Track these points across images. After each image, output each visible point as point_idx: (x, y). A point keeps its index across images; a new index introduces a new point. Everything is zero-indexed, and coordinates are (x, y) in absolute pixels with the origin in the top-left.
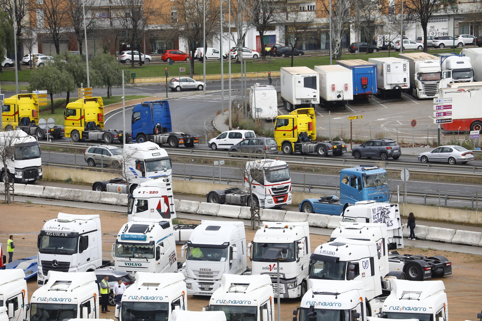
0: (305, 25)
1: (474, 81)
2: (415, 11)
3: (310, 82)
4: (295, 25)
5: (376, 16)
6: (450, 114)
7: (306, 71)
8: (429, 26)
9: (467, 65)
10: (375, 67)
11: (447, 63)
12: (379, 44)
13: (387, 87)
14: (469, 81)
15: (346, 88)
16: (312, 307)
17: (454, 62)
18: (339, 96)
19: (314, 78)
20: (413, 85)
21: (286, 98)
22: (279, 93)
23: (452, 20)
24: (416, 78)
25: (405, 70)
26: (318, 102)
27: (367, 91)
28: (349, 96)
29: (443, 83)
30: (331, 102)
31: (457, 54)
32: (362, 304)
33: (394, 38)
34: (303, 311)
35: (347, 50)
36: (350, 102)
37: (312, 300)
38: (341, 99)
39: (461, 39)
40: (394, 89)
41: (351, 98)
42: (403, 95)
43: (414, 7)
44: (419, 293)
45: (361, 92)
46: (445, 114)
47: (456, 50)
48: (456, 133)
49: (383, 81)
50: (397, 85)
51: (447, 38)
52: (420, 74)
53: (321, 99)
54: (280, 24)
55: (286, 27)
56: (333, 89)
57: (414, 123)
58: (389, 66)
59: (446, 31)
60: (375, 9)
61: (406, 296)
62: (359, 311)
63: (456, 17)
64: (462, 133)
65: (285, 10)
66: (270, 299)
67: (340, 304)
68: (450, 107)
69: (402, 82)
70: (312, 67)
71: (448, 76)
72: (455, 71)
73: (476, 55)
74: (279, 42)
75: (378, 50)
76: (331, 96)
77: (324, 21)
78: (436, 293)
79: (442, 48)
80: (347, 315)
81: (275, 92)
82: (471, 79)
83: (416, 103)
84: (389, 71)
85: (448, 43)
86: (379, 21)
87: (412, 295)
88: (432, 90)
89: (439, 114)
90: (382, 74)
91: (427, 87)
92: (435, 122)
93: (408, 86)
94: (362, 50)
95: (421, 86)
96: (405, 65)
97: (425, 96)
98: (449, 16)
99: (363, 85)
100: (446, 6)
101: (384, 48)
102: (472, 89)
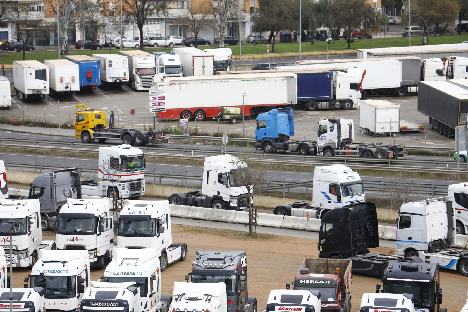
0: (36, 24)
1: (184, 76)
2: (132, 14)
3: (41, 75)
4: (26, 23)
5: (98, 17)
6: (164, 104)
7: (36, 65)
8: (145, 27)
9: (177, 62)
10: (98, 62)
11: (161, 60)
12: (102, 42)
13: (109, 80)
14: (179, 76)
15: (73, 80)
16: (42, 274)
17: (166, 59)
18: (67, 87)
19: (44, 71)
20: (132, 79)
21: (19, 88)
22: (12, 84)
23: (164, 23)
24: (134, 73)
25: (124, 65)
26: (48, 92)
27: (92, 83)
28: (76, 87)
29: (158, 78)
30: (60, 93)
31: (169, 52)
32: (86, 270)
33: (115, 37)
34: (33, 278)
35: (73, 47)
36: (77, 93)
37: (42, 268)
38: (68, 90)
39: (172, 40)
40: (115, 82)
41: (78, 89)
42: (123, 87)
43: (131, 11)
44: (137, 259)
45: (87, 84)
46: (159, 104)
47: (167, 49)
48: (169, 121)
49: (105, 75)
50: (118, 79)
51: (160, 38)
52: (138, 69)
53: (51, 90)
54: (12, 22)
55: (18, 25)
56: (62, 81)
57: (133, 112)
58: (110, 61)
59: (159, 32)
60: (97, 11)
61: (126, 262)
62: (84, 277)
63: (168, 20)
64: (174, 121)
65: (16, 10)
66: (4, 268)
67: (67, 272)
68: (163, 98)
69: (122, 75)
70: (42, 61)
71: (162, 71)
72: (167, 67)
73: (184, 54)
74: (11, 38)
75: (101, 47)
76: (60, 88)
77: (52, 20)
78: (151, 259)
79: (156, 46)
80: (73, 280)
81: (8, 83)
82: (181, 74)
83: (135, 94)
84: (111, 66)
85: (161, 42)
86: (101, 22)
87: (129, 262)
88: (148, 83)
89: (154, 104)
90: (105, 69)
91: (144, 80)
92: (151, 111)
93: (128, 80)
94: (87, 47)
95: (138, 79)
96: (124, 61)
97: (142, 88)
98: (161, 19)
99: (88, 78)
100: (158, 10)
101: (106, 45)
102: (181, 83)
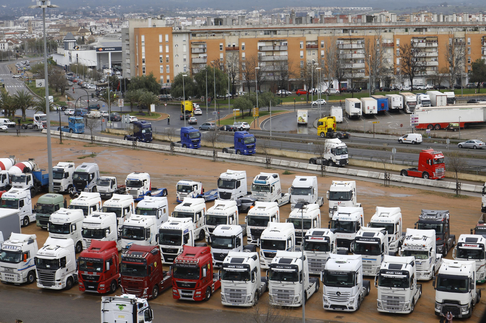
0: (360, 79)
1: (432, 106)
2: (407, 74)
3: (358, 105)
4: (355, 79)
5: (391, 75)
6: (418, 121)
7: (356, 100)
8: (414, 80)
9: (428, 98)
10: (387, 99)
11: (420, 97)
12: (393, 88)
13: (393, 108)
14: (428, 106)
15: (374, 108)
16: (337, 220)
17: (422, 97)
18: (371, 112)
19: (359, 104)
20: (405, 107)
21: (347, 112)
22: (344, 110)
23: (423, 78)
24: (406, 104)
25: (401, 100)
26: (361, 114)
27: (384, 110)
28: (375, 111)
29: (419, 106)
30: (368, 114)
31: (424, 93)
32: (362, 218)
33: (399, 85)
34: (333, 222)
35: (378, 90)
36: (376, 114)
37: (338, 216)
38: (372, 113)
39: (428, 86)
40: (396, 109)
41: (376, 112)
42: (400, 111)
43: (407, 72)
44: (388, 213)
45: (382, 110)
46: (415, 122)
48: (420, 130)
49: (391, 105)
50: (397, 107)
51: (422, 86)
52: (408, 102)
53: (363, 113)
54: (349, 79)
55: (352, 80)
56: (368, 108)
57: (401, 125)
58: (394, 98)
59: (421, 83)
60: (390, 72)
61: (382, 215)
62: (360, 222)
63: (426, 77)
64: (423, 130)
65: (351, 72)
66: (319, 215)
67: (351, 219)
68: (417, 118)
69: (400, 105)
70: (359, 98)
71: (420, 103)
72: (423, 101)
73: (432, 94)
74: (349, 87)
75: (392, 90)
76: (367, 112)
77: (368, 77)
78: (397, 213)
79: (420, 90)
80: (354, 223)
81: (341, 110)
82: (430, 105)
83: (406, 115)
84: (394, 100)
85: (422, 88)
86: (392, 77)
87: (384, 215)
88: (412, 109)
89: (412, 122)
90: (391, 102)
91: (410, 108)
92: (411, 125)
93: (402, 107)
94: (385, 90)
95: (408, 107)
96: (401, 98)
97: (410, 112)
98: (422, 76)
99: (382, 107)
100: (421, 72)
101: (395, 89)
102: (428, 110)
